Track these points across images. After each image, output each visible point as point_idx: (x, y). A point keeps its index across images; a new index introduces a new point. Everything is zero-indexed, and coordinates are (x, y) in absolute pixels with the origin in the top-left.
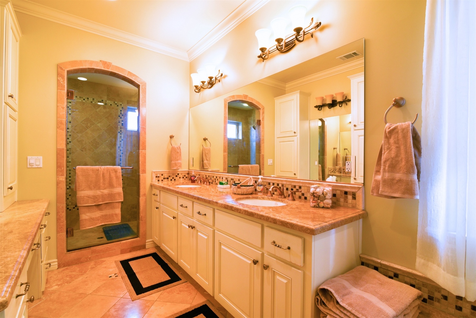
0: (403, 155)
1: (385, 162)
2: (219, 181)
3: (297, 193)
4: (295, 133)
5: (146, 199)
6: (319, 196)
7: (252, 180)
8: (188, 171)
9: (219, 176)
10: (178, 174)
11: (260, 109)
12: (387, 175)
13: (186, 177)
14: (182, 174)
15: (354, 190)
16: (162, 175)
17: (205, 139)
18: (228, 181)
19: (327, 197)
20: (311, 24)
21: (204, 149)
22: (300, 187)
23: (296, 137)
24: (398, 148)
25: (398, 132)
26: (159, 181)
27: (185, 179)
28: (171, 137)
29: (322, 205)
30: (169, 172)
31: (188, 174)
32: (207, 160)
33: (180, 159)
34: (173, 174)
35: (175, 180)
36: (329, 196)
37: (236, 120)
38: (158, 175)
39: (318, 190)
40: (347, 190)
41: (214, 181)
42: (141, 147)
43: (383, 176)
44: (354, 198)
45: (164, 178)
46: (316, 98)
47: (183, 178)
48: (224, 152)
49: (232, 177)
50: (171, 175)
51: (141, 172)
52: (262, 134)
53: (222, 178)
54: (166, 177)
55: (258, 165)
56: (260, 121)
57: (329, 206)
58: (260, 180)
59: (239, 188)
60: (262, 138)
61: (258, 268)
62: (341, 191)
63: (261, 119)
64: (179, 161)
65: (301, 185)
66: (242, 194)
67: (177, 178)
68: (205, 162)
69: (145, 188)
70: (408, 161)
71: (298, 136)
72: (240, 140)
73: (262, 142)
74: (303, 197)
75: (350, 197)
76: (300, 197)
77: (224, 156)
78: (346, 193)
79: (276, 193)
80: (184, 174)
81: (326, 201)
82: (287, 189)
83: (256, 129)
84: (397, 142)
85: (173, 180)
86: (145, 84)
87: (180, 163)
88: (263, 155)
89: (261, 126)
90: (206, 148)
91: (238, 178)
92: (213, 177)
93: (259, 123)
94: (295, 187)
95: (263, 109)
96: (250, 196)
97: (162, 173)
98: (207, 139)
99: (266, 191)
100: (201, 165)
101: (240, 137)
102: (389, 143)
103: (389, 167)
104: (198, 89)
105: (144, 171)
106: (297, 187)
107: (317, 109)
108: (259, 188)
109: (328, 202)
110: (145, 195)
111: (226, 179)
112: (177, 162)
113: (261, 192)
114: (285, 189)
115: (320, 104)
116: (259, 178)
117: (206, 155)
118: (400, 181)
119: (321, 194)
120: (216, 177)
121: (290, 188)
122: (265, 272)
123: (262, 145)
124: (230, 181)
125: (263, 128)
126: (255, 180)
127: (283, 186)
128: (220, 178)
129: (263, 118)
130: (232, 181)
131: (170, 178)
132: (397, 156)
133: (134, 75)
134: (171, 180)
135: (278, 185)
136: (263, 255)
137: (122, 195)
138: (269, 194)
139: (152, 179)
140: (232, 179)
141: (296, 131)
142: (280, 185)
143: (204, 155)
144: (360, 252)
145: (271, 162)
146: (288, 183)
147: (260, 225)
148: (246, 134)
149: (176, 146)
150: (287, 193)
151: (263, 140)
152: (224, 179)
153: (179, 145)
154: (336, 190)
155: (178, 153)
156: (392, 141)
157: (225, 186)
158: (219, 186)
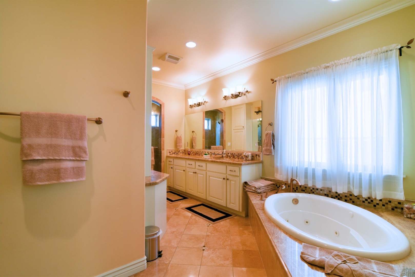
0: (269, 142)
1: (265, 143)
2: (204, 153)
3: (240, 157)
4: (243, 127)
5: (164, 164)
6: (247, 156)
7: (221, 152)
8: (185, 149)
9: (204, 151)
10: (180, 151)
11: (223, 113)
12: (266, 148)
13: (184, 153)
14: (181, 151)
15: (259, 154)
16: (172, 151)
17: (193, 132)
18: (208, 153)
19: (249, 156)
20: (244, 90)
21: (193, 137)
22: (241, 154)
23: (244, 130)
24: (268, 139)
25: (268, 134)
26: (170, 154)
27: (183, 154)
28: (176, 131)
29: (247, 159)
30: (175, 150)
31: (184, 151)
32: (195, 143)
33: (181, 143)
34: (177, 151)
35: (178, 154)
36: (250, 156)
37: (207, 118)
38: (170, 151)
39: (246, 154)
40: (257, 154)
41: (201, 154)
42: (162, 137)
43: (265, 148)
44: (259, 157)
45: (173, 153)
46: (255, 107)
47: (182, 153)
48: (203, 139)
49: (211, 151)
50: (176, 151)
51: (162, 150)
52: (224, 128)
53: (206, 152)
54: (174, 152)
55: (222, 146)
56: (223, 120)
57: (250, 160)
58: (225, 152)
59: (216, 155)
60: (224, 130)
61: (225, 181)
62: (255, 154)
63: (224, 119)
64: (181, 144)
65: (241, 153)
66: (217, 158)
67: (179, 153)
68: (194, 144)
69: (164, 158)
70: (270, 143)
71: (245, 129)
72: (210, 130)
73: (224, 132)
74: (242, 158)
75: (258, 156)
76: (241, 158)
77: (203, 141)
78: (257, 155)
79: (231, 157)
80: (182, 151)
81: (249, 158)
82: (236, 155)
83: (221, 124)
84: (268, 138)
85: (177, 154)
86: (164, 104)
87: (181, 145)
88: (225, 140)
89: (224, 123)
90: (194, 137)
91: (214, 152)
92: (200, 152)
93: (222, 121)
94: (239, 154)
95: (225, 113)
96: (221, 159)
97: (172, 150)
98: (194, 132)
99: (227, 157)
100: (192, 146)
101: (210, 128)
102: (266, 138)
103: (266, 145)
104: (191, 106)
105: (164, 149)
106: (240, 154)
107: (256, 113)
108: (224, 155)
109: (250, 158)
110: (164, 162)
111: (208, 152)
112: (180, 144)
113: (225, 157)
114: (235, 155)
115: (257, 111)
116: (224, 151)
117: (194, 141)
118: (269, 149)
119: (247, 155)
120: (202, 152)
121: (237, 154)
122: (227, 181)
123: (224, 134)
124: (210, 154)
125: (225, 124)
126: (222, 152)
127: (234, 154)
128: (204, 152)
129: (225, 119)
130: (211, 153)
131: (176, 153)
132: (268, 142)
133: (159, 100)
134: (176, 154)
135: (232, 154)
136: (226, 176)
137: (154, 161)
138: (229, 157)
139: (167, 153)
140: (211, 152)
141: (244, 126)
142: (233, 154)
143: (193, 140)
144: (261, 176)
145: (230, 144)
146: (236, 153)
147: (226, 166)
148: (214, 127)
149: (179, 136)
150: (236, 157)
151: (225, 131)
152: (207, 152)
153: (180, 135)
154: (253, 154)
155: (180, 139)
156: (267, 137)
157: (208, 156)
158: (205, 156)
